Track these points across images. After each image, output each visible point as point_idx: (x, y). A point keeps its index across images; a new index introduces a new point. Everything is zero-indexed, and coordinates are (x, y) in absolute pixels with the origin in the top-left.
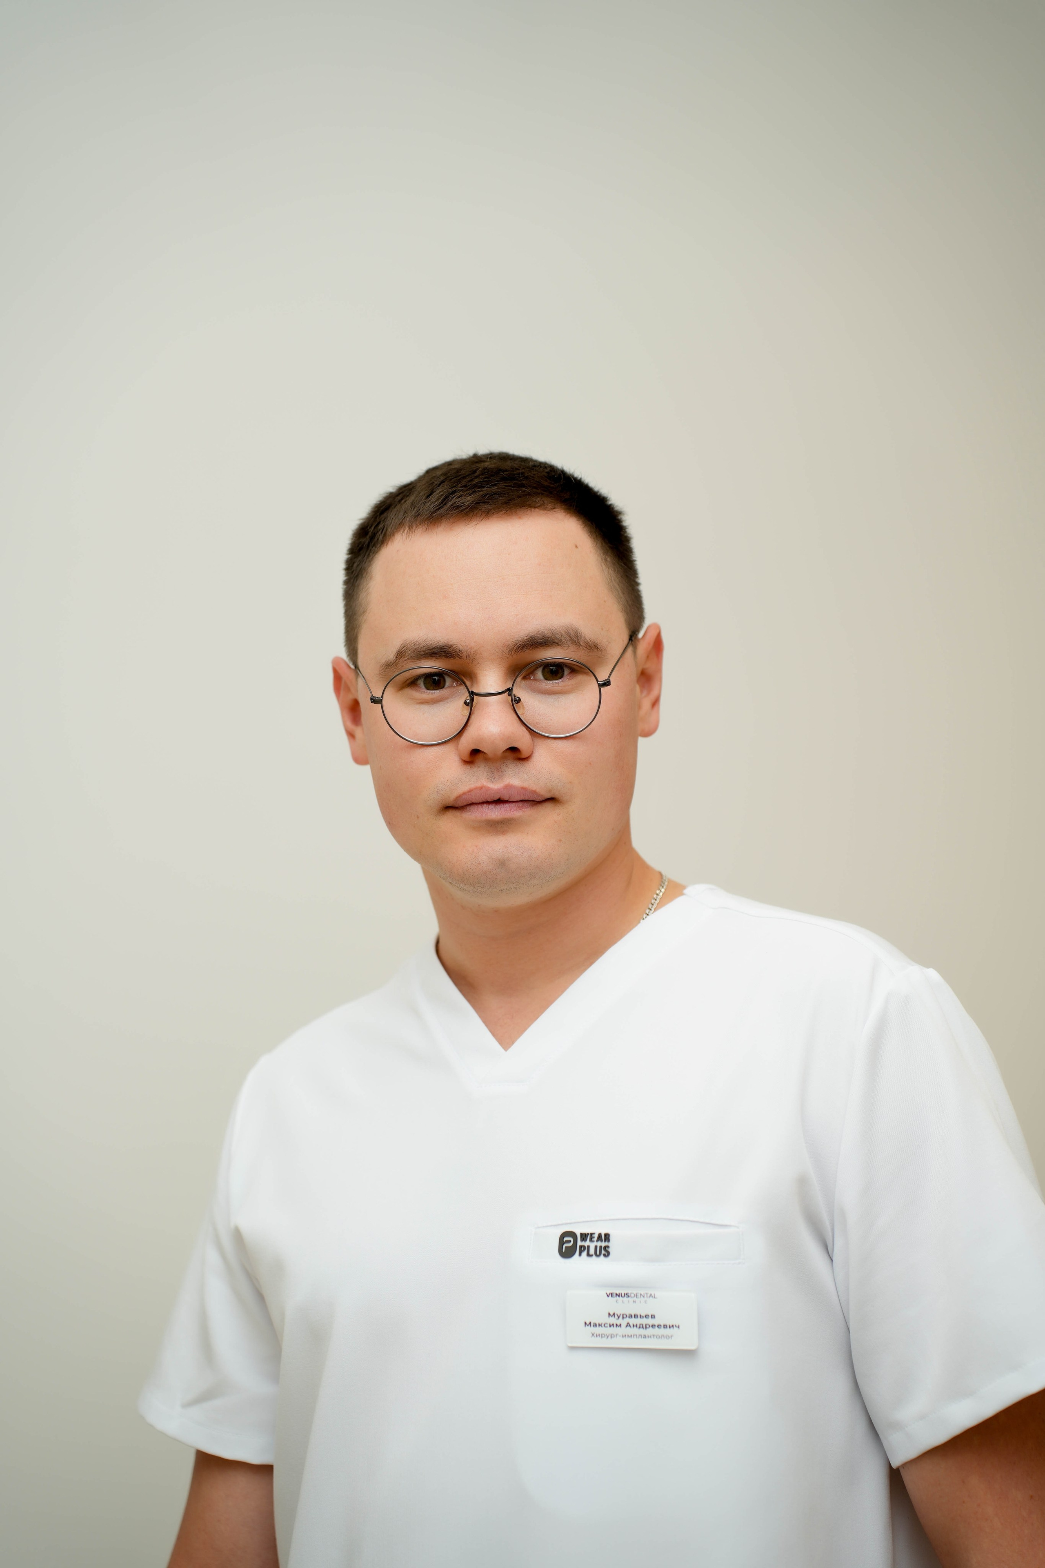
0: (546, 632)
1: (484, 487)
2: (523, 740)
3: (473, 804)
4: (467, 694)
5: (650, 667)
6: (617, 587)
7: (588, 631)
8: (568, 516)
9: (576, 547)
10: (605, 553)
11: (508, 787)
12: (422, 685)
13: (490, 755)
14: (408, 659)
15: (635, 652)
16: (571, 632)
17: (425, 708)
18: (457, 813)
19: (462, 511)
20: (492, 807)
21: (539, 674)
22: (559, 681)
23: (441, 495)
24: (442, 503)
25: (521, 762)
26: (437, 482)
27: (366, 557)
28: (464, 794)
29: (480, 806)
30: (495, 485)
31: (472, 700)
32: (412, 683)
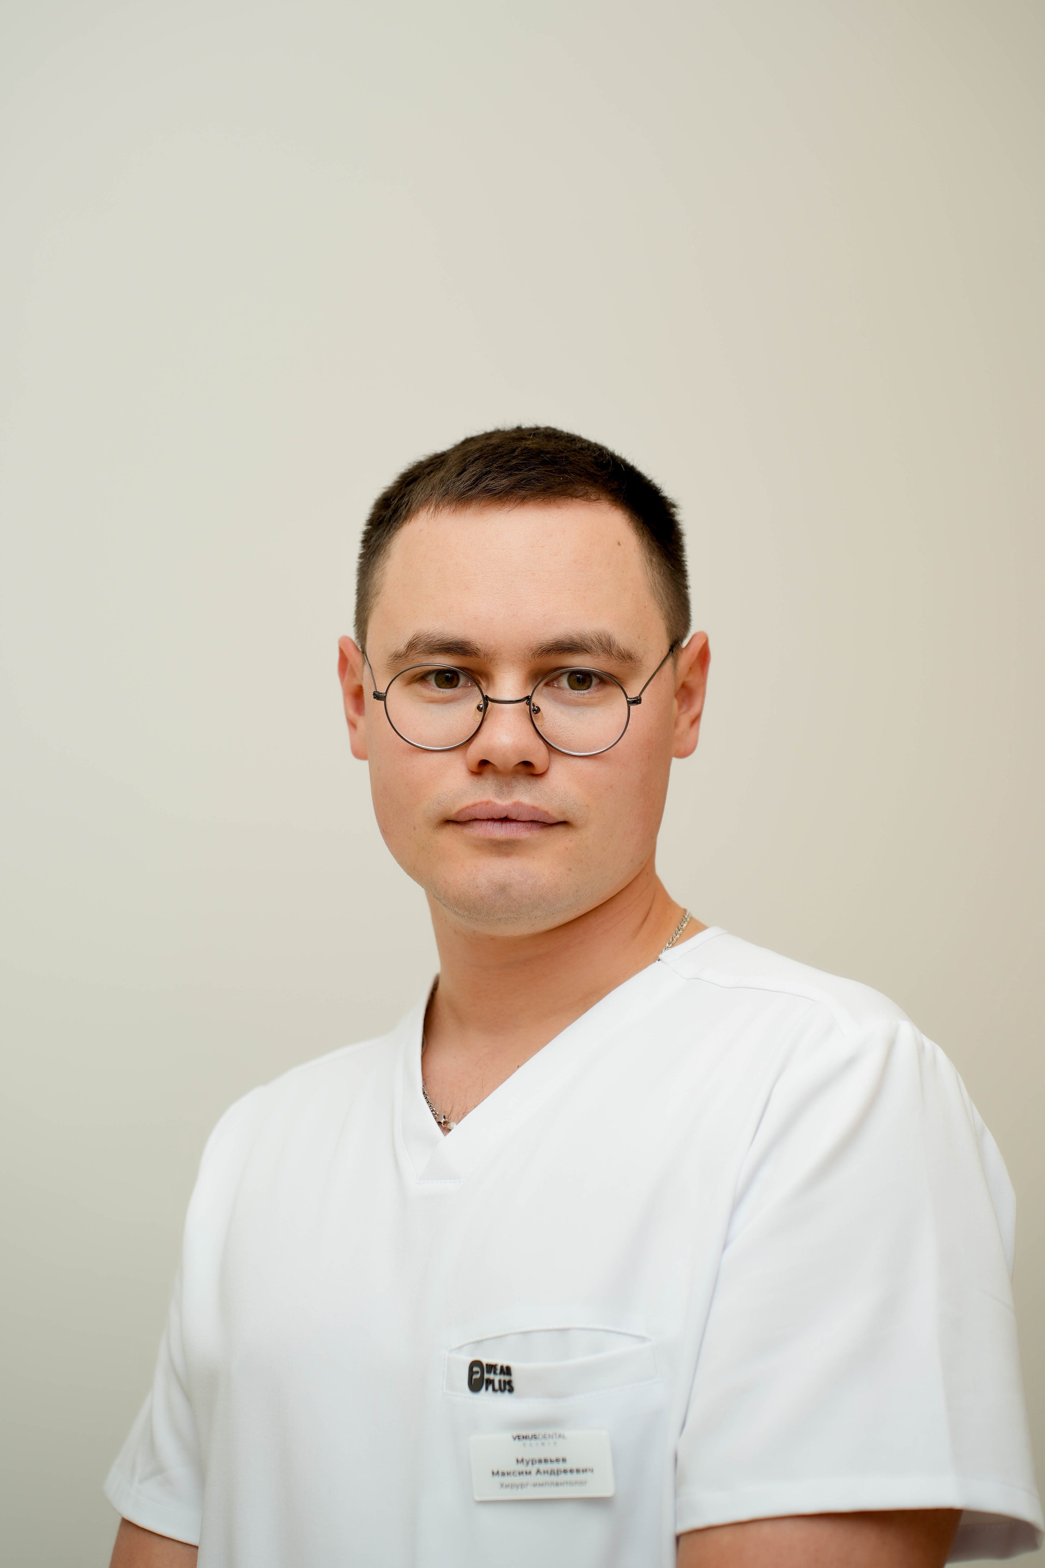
0: (575, 637)
1: (521, 470)
2: (538, 755)
3: (476, 820)
4: (481, 698)
5: (693, 680)
6: (661, 591)
7: (623, 639)
8: (613, 508)
9: (619, 544)
10: (652, 553)
11: (517, 805)
12: (433, 682)
13: (500, 768)
14: (420, 653)
15: (675, 664)
16: (604, 639)
17: (433, 707)
18: (458, 828)
19: (495, 494)
20: (497, 825)
21: (564, 682)
22: (585, 692)
23: (474, 475)
24: (473, 483)
25: (534, 778)
26: (472, 459)
27: (386, 532)
28: (468, 807)
29: (484, 823)
30: (534, 469)
31: (486, 705)
32: (422, 678)
